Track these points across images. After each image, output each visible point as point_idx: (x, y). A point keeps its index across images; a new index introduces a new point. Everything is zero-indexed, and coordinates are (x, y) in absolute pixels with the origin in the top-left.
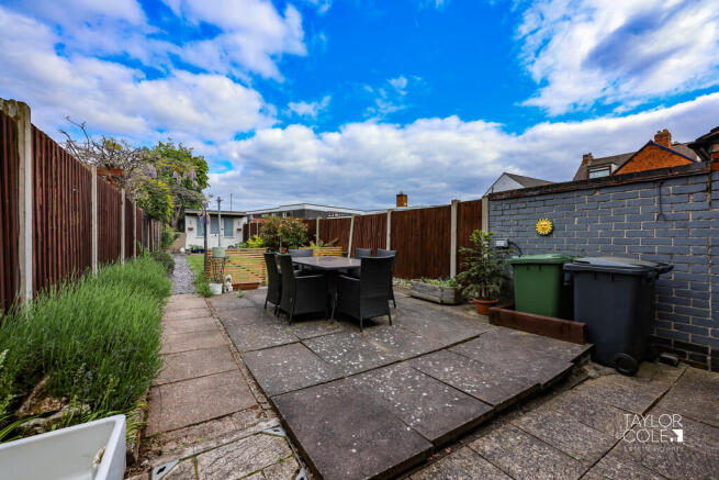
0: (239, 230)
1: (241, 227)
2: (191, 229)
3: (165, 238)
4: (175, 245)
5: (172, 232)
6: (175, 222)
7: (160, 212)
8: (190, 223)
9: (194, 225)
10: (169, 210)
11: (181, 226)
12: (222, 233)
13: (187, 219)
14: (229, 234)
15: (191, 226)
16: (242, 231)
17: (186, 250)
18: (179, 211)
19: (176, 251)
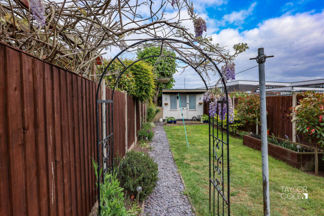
0: (200, 104)
1: (202, 101)
2: (166, 104)
3: (150, 112)
4: (157, 117)
5: (154, 108)
6: (156, 99)
7: (144, 93)
8: (166, 99)
9: (168, 102)
10: (152, 90)
11: (159, 103)
12: (188, 106)
13: (164, 97)
14: (193, 107)
15: (166, 102)
16: (203, 104)
17: (164, 120)
18: (158, 91)
19: (157, 121)
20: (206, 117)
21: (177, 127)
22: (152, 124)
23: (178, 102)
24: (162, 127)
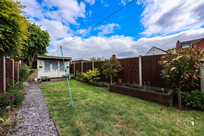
1: (68, 65)
2: (41, 67)
4: (31, 77)
5: (28, 69)
8: (40, 63)
9: (43, 65)
11: (35, 66)
12: (59, 68)
14: (62, 69)
15: (41, 65)
16: (69, 68)
17: (39, 80)
18: (34, 58)
19: (31, 80)
20: (72, 75)
21: (52, 84)
22: (26, 84)
23: (51, 65)
24: (37, 85)
